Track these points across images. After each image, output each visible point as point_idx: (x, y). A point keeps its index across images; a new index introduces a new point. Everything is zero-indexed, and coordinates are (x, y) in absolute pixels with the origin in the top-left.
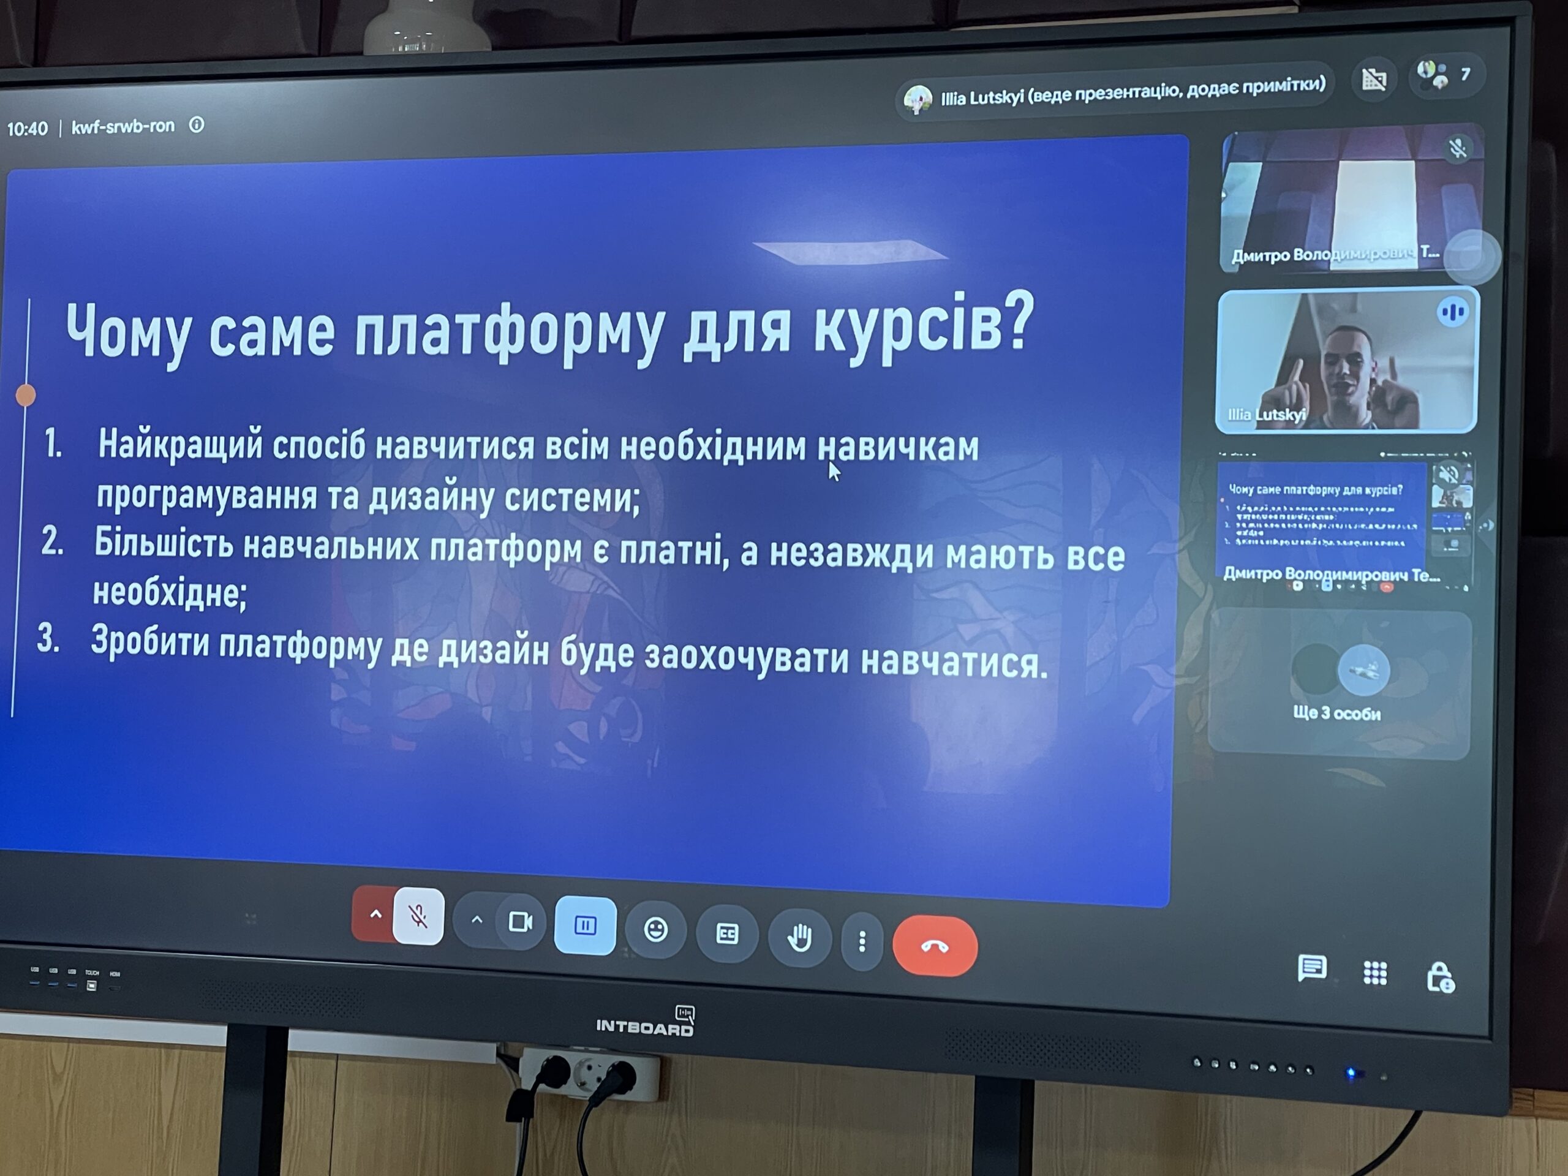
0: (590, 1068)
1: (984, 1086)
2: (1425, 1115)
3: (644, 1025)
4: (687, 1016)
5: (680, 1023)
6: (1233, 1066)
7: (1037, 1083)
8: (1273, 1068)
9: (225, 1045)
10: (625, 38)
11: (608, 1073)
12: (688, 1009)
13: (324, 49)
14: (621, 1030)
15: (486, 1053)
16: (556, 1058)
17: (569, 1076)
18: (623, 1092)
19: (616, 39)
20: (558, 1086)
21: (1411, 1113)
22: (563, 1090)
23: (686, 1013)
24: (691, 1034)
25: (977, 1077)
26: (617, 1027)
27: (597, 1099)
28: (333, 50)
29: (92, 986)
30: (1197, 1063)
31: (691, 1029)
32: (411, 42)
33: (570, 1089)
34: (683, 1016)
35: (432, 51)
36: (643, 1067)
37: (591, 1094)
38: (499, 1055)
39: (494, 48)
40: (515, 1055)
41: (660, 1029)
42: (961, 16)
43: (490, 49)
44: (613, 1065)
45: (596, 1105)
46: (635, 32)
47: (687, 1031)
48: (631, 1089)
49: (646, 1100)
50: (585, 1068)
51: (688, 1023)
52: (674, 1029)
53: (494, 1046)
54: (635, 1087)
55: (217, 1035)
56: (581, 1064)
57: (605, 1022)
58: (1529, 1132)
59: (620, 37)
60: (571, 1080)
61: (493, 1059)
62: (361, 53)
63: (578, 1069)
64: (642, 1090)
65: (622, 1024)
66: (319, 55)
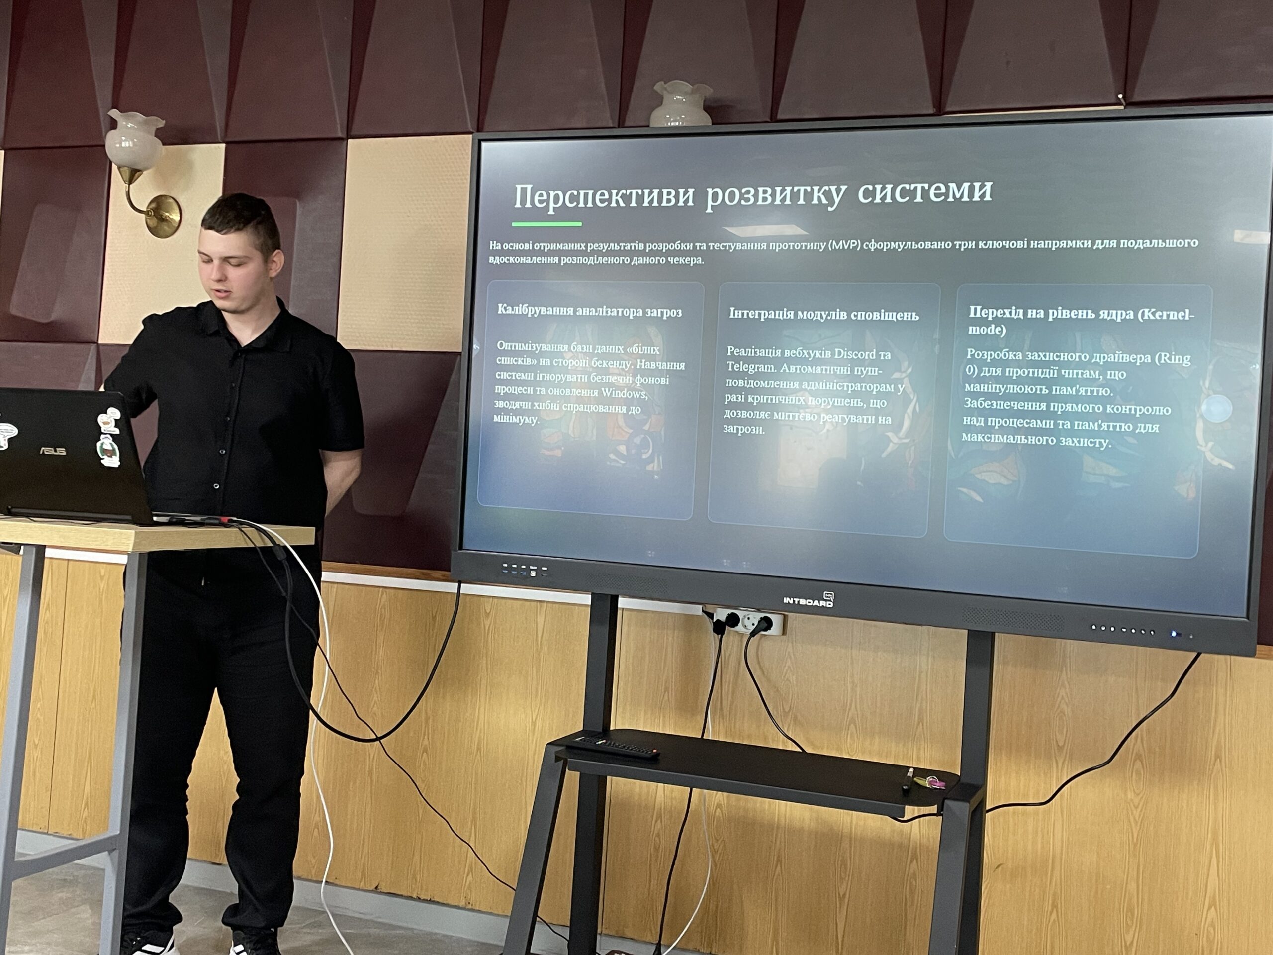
0: (749, 618)
1: (973, 636)
2: (1202, 655)
3: (808, 601)
4: (830, 597)
5: (826, 601)
6: (1113, 629)
7: (996, 634)
8: (1133, 631)
9: (590, 604)
10: (774, 119)
11: (759, 622)
12: (831, 594)
13: (621, 124)
14: (796, 603)
15: (697, 610)
16: (733, 614)
17: (739, 622)
18: (766, 630)
19: (769, 120)
20: (734, 627)
21: (1196, 653)
22: (737, 628)
23: (829, 595)
24: (832, 606)
25: (968, 630)
26: (794, 601)
27: (753, 634)
28: (626, 125)
29: (533, 574)
30: (1094, 627)
31: (832, 604)
32: (674, 121)
33: (740, 628)
34: (828, 597)
35: (684, 125)
36: (776, 619)
37: (751, 631)
38: (703, 611)
39: (713, 124)
40: (710, 611)
41: (816, 603)
42: (948, 109)
43: (711, 125)
44: (761, 618)
45: (754, 636)
46: (780, 117)
47: (830, 604)
48: (770, 629)
49: (778, 634)
50: (746, 619)
51: (830, 601)
52: (823, 603)
53: (701, 607)
54: (772, 628)
55: (587, 599)
56: (745, 616)
57: (788, 599)
58: (1226, 662)
59: (771, 119)
60: (740, 624)
61: (700, 613)
62: (648, 126)
63: (743, 619)
64: (775, 630)
65: (796, 600)
66: (619, 127)
